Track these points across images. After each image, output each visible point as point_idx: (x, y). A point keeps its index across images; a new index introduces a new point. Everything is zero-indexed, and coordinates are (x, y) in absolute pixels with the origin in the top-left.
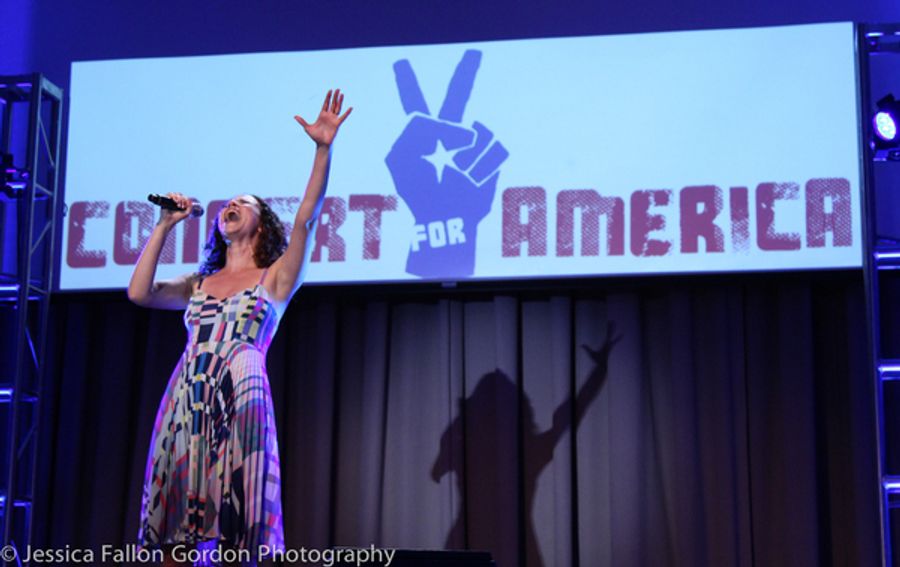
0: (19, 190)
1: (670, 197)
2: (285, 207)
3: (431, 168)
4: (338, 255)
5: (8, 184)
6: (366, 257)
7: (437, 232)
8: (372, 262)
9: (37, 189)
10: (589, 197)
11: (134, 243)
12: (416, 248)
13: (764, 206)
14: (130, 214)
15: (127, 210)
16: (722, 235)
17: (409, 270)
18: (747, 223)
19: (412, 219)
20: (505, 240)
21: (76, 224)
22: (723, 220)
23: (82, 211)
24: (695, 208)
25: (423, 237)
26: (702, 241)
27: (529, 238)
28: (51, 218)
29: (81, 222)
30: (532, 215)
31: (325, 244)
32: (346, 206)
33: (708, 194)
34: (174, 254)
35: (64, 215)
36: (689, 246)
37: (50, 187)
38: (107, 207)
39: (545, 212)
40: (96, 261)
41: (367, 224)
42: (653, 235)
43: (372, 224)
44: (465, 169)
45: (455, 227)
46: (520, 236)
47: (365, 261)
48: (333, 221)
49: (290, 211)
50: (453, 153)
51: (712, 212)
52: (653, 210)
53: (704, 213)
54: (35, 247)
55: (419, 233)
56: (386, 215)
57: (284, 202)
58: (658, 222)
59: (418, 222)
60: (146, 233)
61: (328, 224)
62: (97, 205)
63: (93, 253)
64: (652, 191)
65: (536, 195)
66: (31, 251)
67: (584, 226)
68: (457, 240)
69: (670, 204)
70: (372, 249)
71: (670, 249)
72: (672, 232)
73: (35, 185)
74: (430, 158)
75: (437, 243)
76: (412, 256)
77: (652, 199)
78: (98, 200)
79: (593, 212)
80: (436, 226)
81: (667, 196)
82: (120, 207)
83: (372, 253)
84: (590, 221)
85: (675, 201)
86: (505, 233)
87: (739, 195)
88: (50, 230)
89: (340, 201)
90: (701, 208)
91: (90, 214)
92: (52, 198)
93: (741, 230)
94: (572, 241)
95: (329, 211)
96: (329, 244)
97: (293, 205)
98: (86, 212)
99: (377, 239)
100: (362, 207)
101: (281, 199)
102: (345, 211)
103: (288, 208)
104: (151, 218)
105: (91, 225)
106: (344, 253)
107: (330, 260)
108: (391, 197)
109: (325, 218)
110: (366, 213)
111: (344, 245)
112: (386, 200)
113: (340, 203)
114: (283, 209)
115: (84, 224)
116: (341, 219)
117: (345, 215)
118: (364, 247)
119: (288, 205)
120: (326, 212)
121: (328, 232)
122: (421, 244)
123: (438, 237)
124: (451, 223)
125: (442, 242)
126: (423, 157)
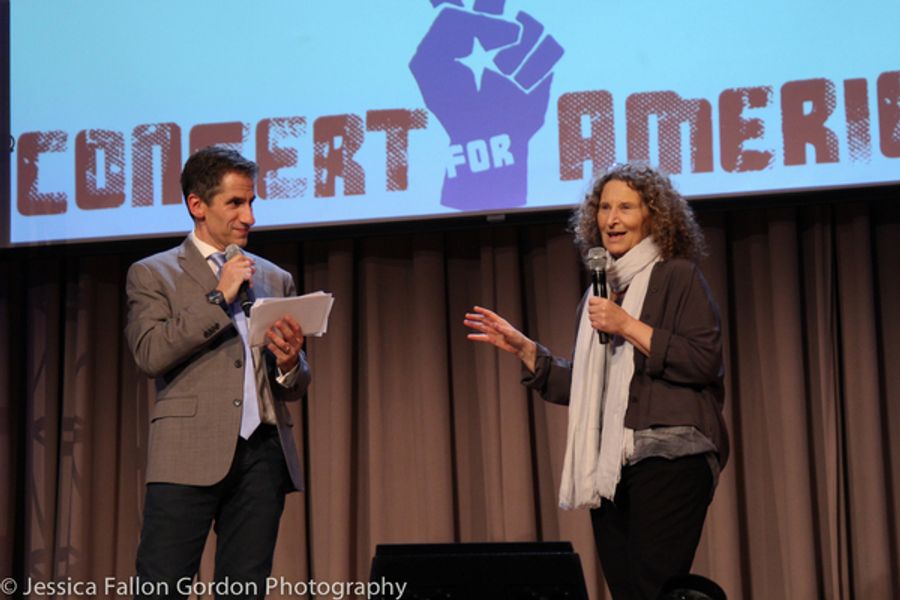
1: (769, 95)
2: (288, 130)
3: (468, 73)
4: (356, 187)
6: (390, 188)
7: (478, 152)
8: (398, 194)
10: (666, 101)
11: (101, 182)
12: (453, 174)
13: (888, 101)
14: (93, 147)
15: (89, 141)
16: (836, 141)
17: (444, 202)
18: (867, 124)
19: (446, 139)
20: (563, 159)
21: (27, 161)
22: (837, 122)
23: (33, 144)
24: (801, 109)
25: (461, 160)
26: (810, 150)
27: (593, 155)
29: (33, 158)
30: (596, 127)
31: (340, 175)
32: (364, 125)
33: (816, 89)
34: (152, 194)
35: (12, 150)
36: (794, 157)
38: (65, 139)
39: (612, 121)
40: (56, 206)
41: (390, 148)
42: (749, 145)
43: (397, 146)
44: (510, 73)
45: (500, 146)
46: (583, 154)
47: (391, 192)
48: (348, 145)
49: (293, 134)
50: (494, 53)
51: (822, 112)
52: (748, 114)
53: (812, 114)
55: (456, 155)
56: (413, 134)
57: (286, 124)
58: (755, 129)
59: (454, 142)
60: (115, 169)
61: (342, 149)
62: (51, 135)
63: (50, 196)
64: (745, 89)
65: (600, 101)
67: (661, 137)
68: (504, 161)
69: (768, 103)
71: (771, 160)
72: (772, 139)
74: (465, 61)
75: (477, 167)
76: (448, 182)
77: (745, 99)
78: (53, 130)
79: (672, 120)
81: (766, 95)
82: (81, 137)
83: (398, 183)
84: (669, 131)
85: (775, 99)
86: (562, 151)
87: (855, 89)
89: (356, 118)
90: (808, 107)
91: (44, 148)
93: (859, 133)
94: (648, 158)
95: (342, 133)
96: (345, 174)
97: (297, 126)
98: (38, 145)
99: (404, 164)
100: (383, 125)
101: (282, 120)
102: (362, 132)
103: (291, 130)
104: (120, 150)
105: (45, 161)
106: (363, 184)
107: (346, 194)
108: (418, 111)
109: (338, 142)
110: (388, 133)
111: (363, 174)
112: (412, 115)
113: (356, 122)
114: (285, 132)
115: (37, 160)
116: (358, 142)
117: (362, 137)
118: (388, 175)
119: (291, 127)
120: (338, 134)
121: (342, 159)
122: (459, 168)
123: (479, 160)
124: (495, 141)
125: (484, 166)
126: (456, 60)
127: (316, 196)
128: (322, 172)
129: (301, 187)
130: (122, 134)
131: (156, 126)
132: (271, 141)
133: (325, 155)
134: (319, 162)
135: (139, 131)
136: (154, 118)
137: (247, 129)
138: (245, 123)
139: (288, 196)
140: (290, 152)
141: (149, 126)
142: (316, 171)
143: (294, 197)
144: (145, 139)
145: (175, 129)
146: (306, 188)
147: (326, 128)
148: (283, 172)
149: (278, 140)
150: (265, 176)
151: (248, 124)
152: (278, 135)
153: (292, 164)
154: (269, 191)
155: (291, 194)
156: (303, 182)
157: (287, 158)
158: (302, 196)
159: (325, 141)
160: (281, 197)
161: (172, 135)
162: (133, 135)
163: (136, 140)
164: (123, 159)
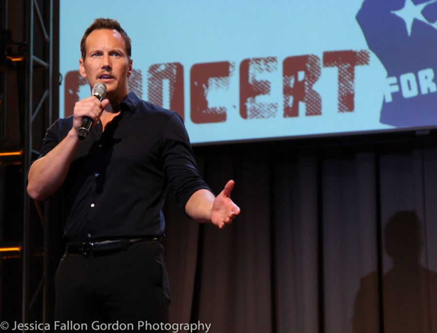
0: (18, 62)
2: (263, 67)
3: (401, 22)
4: (315, 109)
5: (8, 57)
6: (341, 110)
7: (409, 82)
8: (347, 115)
9: (34, 61)
12: (389, 99)
17: (383, 120)
19: (384, 72)
21: (71, 92)
23: (74, 79)
25: (396, 89)
28: (48, 87)
29: (76, 90)
31: (302, 100)
32: (321, 63)
35: (60, 84)
37: (46, 59)
41: (341, 79)
43: (346, 79)
44: (434, 22)
45: (426, 77)
47: (341, 113)
48: (309, 78)
49: (267, 70)
50: (422, 6)
54: (35, 114)
55: (391, 85)
56: (359, 69)
57: (262, 62)
59: (390, 75)
61: (304, 81)
66: (32, 119)
68: (429, 89)
70: (347, 102)
73: (32, 57)
74: (399, 13)
75: (407, 94)
76: (385, 105)
80: (407, 78)
83: (347, 106)
88: (47, 98)
89: (315, 58)
91: (84, 82)
92: (48, 69)
95: (304, 69)
96: (306, 100)
97: (270, 64)
98: (80, 80)
99: (351, 92)
100: (335, 62)
101: (259, 59)
102: (319, 68)
103: (266, 67)
104: (139, 83)
105: (84, 91)
106: (320, 108)
107: (307, 114)
108: (362, 52)
109: (301, 75)
110: (339, 68)
111: (320, 100)
112: (358, 55)
113: (315, 60)
114: (261, 69)
115: (78, 91)
116: (316, 75)
117: (319, 72)
118: (339, 100)
119: (266, 64)
120: (301, 70)
121: (304, 89)
122: (394, 95)
123: (410, 88)
124: (422, 74)
125: (414, 93)
126: (392, 12)
127: (285, 116)
128: (289, 98)
129: (273, 110)
130: (140, 71)
131: (165, 65)
132: (251, 76)
133: (292, 86)
134: (287, 91)
135: (153, 69)
136: (164, 59)
137: (233, 66)
138: (231, 62)
139: (263, 117)
140: (265, 83)
141: (160, 65)
142: (285, 98)
143: (268, 117)
144: (158, 74)
145: (180, 68)
146: (277, 111)
147: (292, 65)
148: (260, 99)
149: (256, 74)
150: (246, 101)
151: (234, 63)
152: (256, 71)
153: (267, 93)
154: (249, 113)
155: (266, 115)
156: (274, 106)
157: (262, 88)
158: (274, 116)
159: (291, 75)
160: (259, 117)
161: (177, 72)
162: (149, 71)
163: (151, 76)
164: (141, 89)
